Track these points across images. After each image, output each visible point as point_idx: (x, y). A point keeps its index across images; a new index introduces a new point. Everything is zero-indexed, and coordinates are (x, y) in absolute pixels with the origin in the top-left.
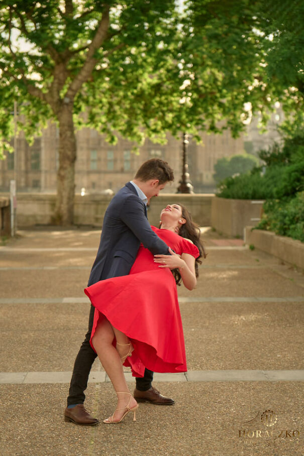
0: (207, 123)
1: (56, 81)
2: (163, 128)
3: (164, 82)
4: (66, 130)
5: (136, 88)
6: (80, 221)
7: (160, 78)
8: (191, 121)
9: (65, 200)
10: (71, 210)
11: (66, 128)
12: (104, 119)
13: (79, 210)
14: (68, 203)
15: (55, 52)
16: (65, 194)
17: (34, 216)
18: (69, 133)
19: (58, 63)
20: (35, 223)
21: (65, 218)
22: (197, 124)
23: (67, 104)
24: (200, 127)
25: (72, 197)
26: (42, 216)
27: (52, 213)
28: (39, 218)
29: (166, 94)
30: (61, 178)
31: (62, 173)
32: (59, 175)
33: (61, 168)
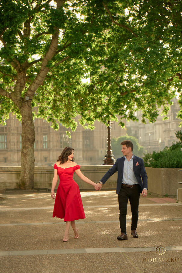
0: (127, 112)
1: (19, 84)
2: (95, 117)
3: (95, 84)
4: (27, 120)
5: (75, 89)
6: (39, 186)
7: (93, 82)
8: (116, 112)
9: (27, 171)
10: (31, 178)
11: (27, 118)
12: (50, 112)
13: (37, 178)
14: (29, 173)
15: (18, 63)
16: (27, 166)
17: (4, 183)
18: (29, 122)
19: (19, 71)
20: (5, 188)
21: (28, 184)
22: (121, 114)
23: (27, 101)
24: (123, 116)
25: (32, 169)
26: (10, 183)
27: (18, 181)
28: (8, 185)
29: (97, 93)
30: (24, 155)
31: (25, 151)
32: (23, 152)
33: (24, 147)
